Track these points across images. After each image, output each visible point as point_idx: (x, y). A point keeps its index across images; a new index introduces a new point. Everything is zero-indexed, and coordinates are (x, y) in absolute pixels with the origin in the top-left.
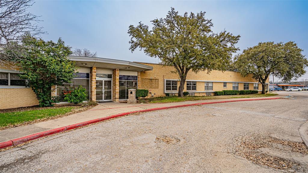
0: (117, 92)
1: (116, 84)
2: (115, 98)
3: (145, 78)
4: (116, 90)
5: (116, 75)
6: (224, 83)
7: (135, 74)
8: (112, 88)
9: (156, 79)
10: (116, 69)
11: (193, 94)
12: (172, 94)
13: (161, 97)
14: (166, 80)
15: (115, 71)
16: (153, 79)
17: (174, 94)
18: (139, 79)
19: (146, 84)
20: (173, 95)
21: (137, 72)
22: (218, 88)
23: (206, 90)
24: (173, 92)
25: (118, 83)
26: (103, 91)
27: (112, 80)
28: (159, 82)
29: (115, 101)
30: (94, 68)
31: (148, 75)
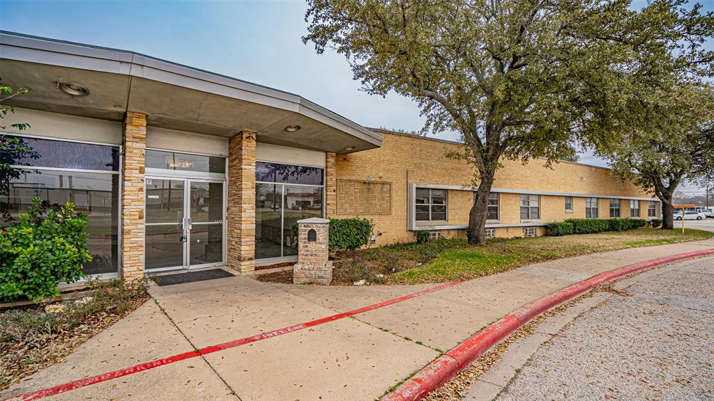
0: (244, 232)
1: (240, 197)
2: (239, 259)
3: (348, 177)
4: (240, 222)
5: (241, 160)
6: (566, 197)
7: (316, 160)
8: (225, 214)
9: (383, 184)
10: (241, 133)
11: (491, 230)
12: (434, 235)
13: (401, 242)
14: (415, 186)
15: (240, 143)
16: (375, 183)
17: (437, 233)
18: (331, 180)
19: (352, 200)
20: (437, 236)
21: (323, 154)
22: (553, 213)
23: (522, 220)
24: (437, 228)
25: (248, 194)
26: (187, 229)
27: (225, 179)
28: (394, 194)
29: (239, 270)
30: (136, 121)
31: (357, 167)
